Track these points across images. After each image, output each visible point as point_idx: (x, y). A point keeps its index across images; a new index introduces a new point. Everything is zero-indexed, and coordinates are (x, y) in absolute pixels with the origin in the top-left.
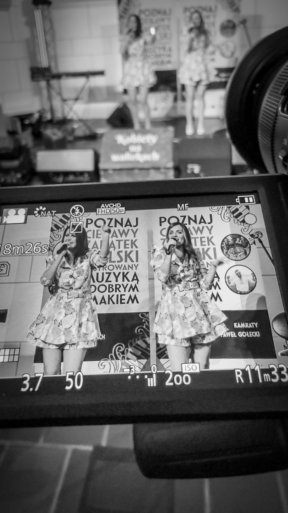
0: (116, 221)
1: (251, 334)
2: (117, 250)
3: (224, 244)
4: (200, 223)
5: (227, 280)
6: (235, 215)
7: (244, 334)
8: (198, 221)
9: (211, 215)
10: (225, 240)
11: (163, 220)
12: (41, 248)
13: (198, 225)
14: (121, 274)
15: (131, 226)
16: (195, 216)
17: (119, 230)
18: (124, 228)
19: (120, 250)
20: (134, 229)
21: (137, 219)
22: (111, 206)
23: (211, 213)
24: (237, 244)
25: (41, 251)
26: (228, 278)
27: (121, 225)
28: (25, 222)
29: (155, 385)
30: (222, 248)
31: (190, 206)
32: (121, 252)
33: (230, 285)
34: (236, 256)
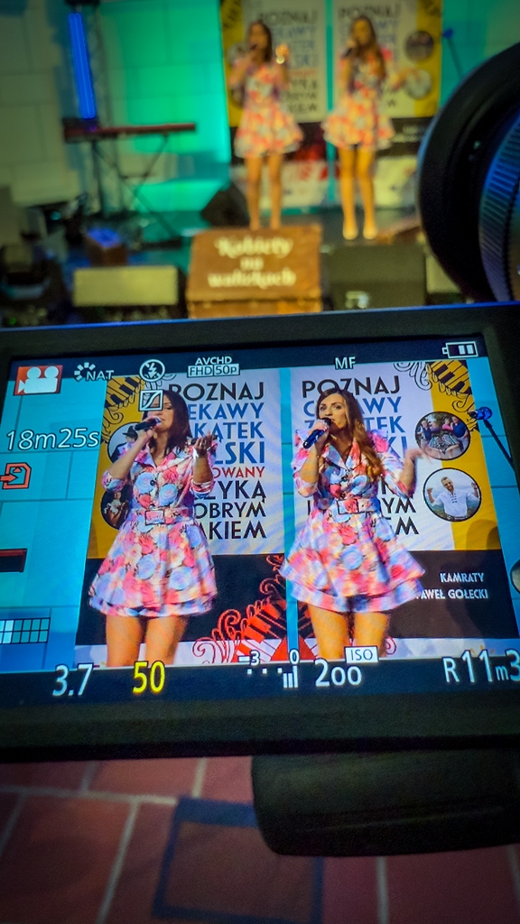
0: (224, 388)
1: (473, 594)
2: (226, 441)
3: (422, 430)
4: (376, 392)
5: (427, 495)
6: (441, 377)
7: (460, 594)
8: (373, 389)
9: (396, 378)
10: (423, 422)
11: (309, 386)
12: (87, 438)
13: (373, 396)
14: (234, 485)
15: (251, 398)
16: (368, 379)
17: (229, 406)
18: (237, 401)
19: (230, 441)
20: (257, 405)
21: (261, 384)
22: (215, 361)
23: (397, 373)
24: (446, 430)
25: (87, 444)
26: (429, 491)
27: (233, 395)
28: (58, 391)
29: (296, 686)
30: (418, 437)
31: (357, 361)
32: (234, 444)
33: (433, 505)
34: (444, 453)
